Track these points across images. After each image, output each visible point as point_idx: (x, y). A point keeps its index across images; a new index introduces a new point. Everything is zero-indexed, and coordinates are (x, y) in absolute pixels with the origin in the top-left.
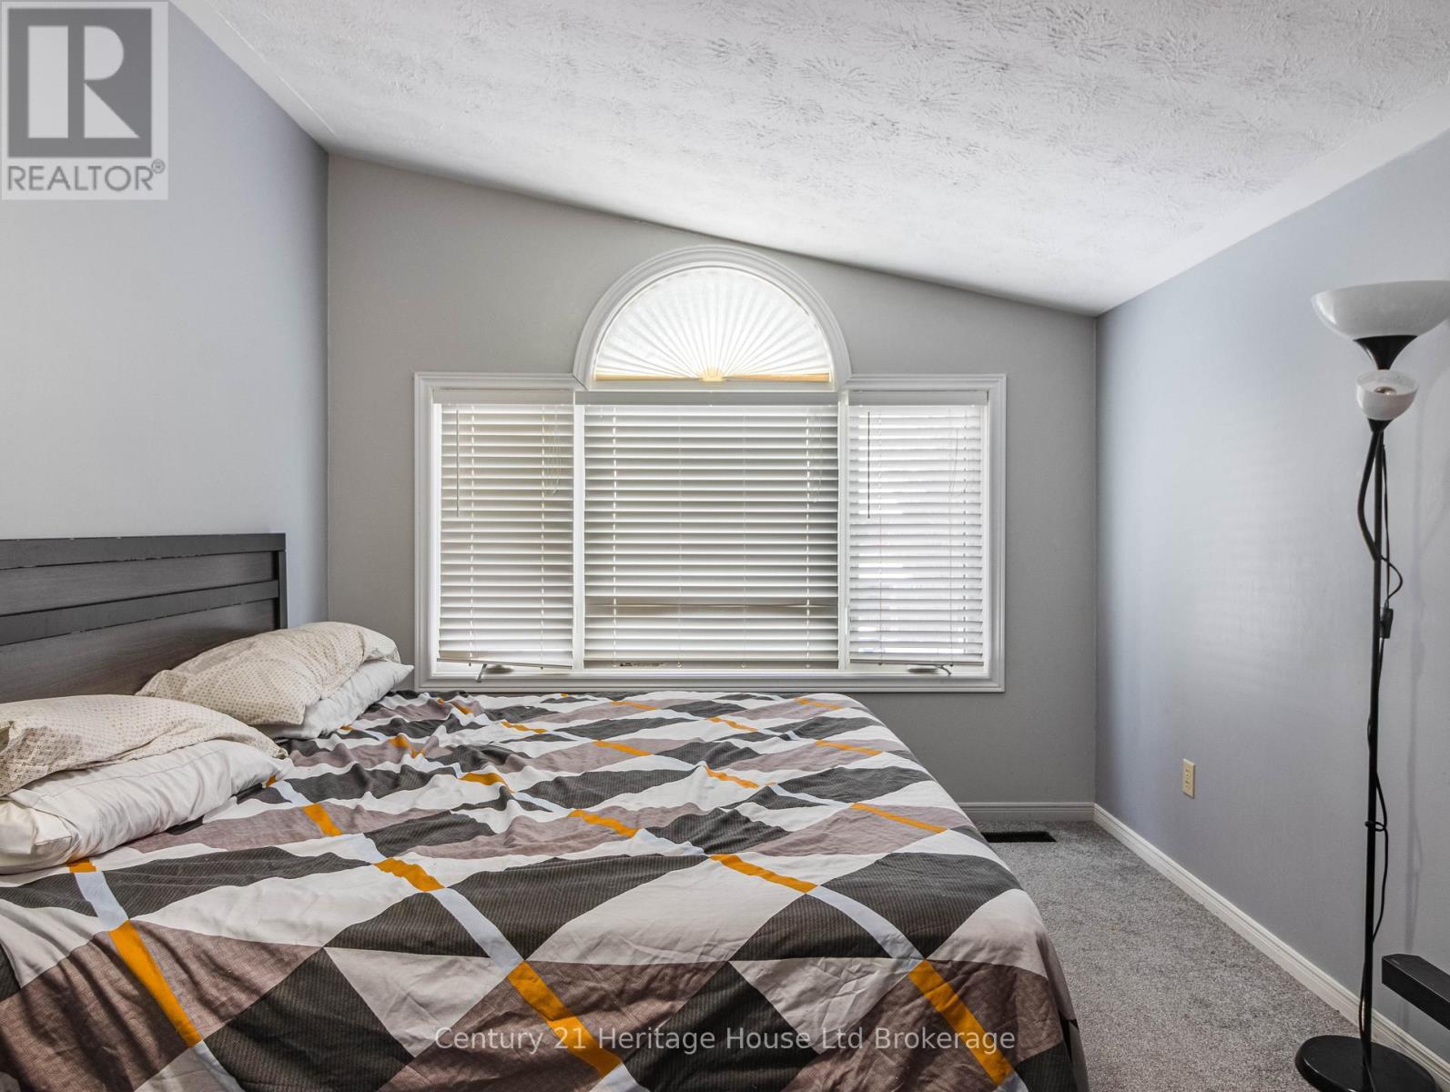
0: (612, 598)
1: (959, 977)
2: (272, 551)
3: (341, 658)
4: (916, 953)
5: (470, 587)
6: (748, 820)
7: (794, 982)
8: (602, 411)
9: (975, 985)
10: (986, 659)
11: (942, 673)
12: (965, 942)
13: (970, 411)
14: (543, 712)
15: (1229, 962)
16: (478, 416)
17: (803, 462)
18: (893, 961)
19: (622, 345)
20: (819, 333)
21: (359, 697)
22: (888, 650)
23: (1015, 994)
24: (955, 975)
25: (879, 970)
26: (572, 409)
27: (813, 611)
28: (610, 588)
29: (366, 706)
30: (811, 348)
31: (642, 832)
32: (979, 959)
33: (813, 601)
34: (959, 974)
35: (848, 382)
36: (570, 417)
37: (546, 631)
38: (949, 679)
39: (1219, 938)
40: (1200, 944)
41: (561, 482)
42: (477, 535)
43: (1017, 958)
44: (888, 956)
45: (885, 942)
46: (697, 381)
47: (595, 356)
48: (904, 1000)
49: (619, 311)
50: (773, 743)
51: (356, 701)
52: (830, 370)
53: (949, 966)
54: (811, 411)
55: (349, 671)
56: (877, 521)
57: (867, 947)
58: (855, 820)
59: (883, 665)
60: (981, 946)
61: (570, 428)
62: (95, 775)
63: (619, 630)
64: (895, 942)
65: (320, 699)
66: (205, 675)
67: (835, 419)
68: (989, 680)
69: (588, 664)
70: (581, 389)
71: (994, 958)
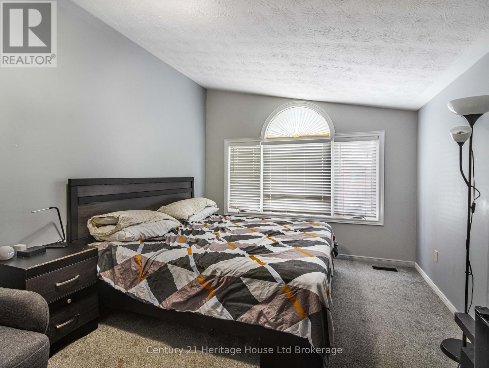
0: (270, 194)
1: (295, 291)
2: (191, 181)
3: (201, 206)
4: (284, 283)
5: (236, 191)
6: (266, 249)
7: (254, 285)
8: (267, 146)
9: (298, 293)
10: (377, 215)
11: (363, 219)
12: (297, 282)
13: (372, 142)
14: (244, 221)
15: (437, 313)
16: (239, 149)
17: (321, 158)
18: (278, 284)
19: (273, 129)
20: (326, 123)
21: (204, 214)
22: (339, 211)
23: (309, 297)
24: (293, 290)
25: (275, 285)
26: (260, 146)
27: (324, 199)
28: (270, 192)
29: (206, 217)
30: (324, 126)
31: (238, 248)
32: (300, 287)
33: (324, 197)
34: (295, 290)
35: (334, 136)
36: (260, 149)
37: (254, 202)
38: (365, 221)
39: (438, 306)
40: (429, 306)
41: (257, 165)
42: (238, 178)
43: (311, 288)
44: (277, 282)
45: (276, 279)
46: (293, 137)
47: (266, 133)
48: (280, 293)
49: (272, 121)
50: (292, 232)
51: (203, 215)
52: (329, 133)
53: (292, 287)
54: (324, 144)
55: (202, 209)
56: (343, 174)
57: (272, 280)
58: (292, 252)
59: (344, 216)
60: (301, 284)
61: (260, 151)
62: (139, 226)
63: (271, 202)
64: (279, 279)
65: (193, 214)
66: (170, 208)
67: (330, 146)
68: (379, 222)
69: (264, 211)
70: (262, 141)
71: (304, 287)
